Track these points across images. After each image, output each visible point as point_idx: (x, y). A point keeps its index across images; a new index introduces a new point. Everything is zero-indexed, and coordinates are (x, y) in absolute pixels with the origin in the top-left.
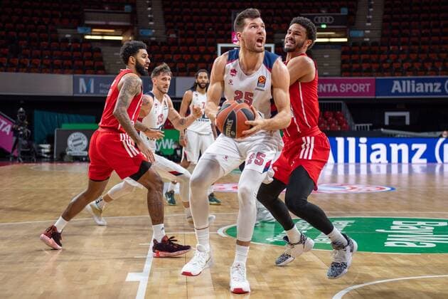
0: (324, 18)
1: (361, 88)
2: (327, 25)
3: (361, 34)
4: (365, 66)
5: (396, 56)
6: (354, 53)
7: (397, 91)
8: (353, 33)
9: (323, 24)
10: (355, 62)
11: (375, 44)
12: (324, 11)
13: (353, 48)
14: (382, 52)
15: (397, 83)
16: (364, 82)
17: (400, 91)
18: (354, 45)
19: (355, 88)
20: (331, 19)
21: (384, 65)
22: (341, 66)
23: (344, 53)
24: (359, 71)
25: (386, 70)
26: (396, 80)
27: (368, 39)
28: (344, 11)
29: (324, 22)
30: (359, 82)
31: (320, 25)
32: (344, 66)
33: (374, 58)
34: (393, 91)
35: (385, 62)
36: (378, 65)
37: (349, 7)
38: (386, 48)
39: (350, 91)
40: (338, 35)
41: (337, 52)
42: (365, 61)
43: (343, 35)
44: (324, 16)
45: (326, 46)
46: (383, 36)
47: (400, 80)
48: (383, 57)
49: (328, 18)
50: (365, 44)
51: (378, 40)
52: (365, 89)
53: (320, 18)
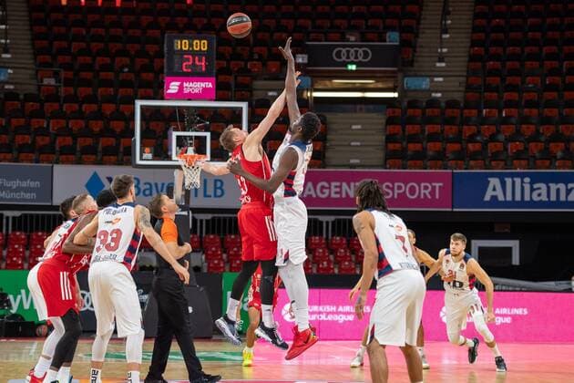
0: (352, 50)
1: (424, 190)
2: (358, 64)
3: (425, 84)
4: (432, 148)
5: (493, 128)
6: (411, 121)
7: (494, 198)
8: (410, 83)
9: (352, 63)
10: (413, 139)
11: (451, 104)
12: (353, 38)
13: (410, 112)
14: (466, 121)
15: (494, 182)
16: (430, 179)
17: (501, 198)
18: (413, 104)
19: (412, 190)
20: (366, 54)
21: (470, 146)
22: (386, 146)
23: (390, 121)
24: (420, 158)
25: (473, 156)
26: (493, 175)
27: (439, 95)
28: (393, 38)
29: (352, 58)
30: (419, 179)
31: (345, 64)
32: (391, 146)
33: (451, 131)
34: (487, 198)
35: (472, 139)
36: (457, 147)
37: (402, 30)
38: (475, 112)
39: (402, 196)
40: (380, 85)
41: (379, 119)
42: (433, 137)
43: (391, 85)
44: (352, 46)
45: (358, 107)
46: (469, 87)
47: (502, 177)
48: (468, 131)
49: (360, 51)
50: (433, 103)
51: (458, 96)
52: (433, 193)
53: (344, 50)
